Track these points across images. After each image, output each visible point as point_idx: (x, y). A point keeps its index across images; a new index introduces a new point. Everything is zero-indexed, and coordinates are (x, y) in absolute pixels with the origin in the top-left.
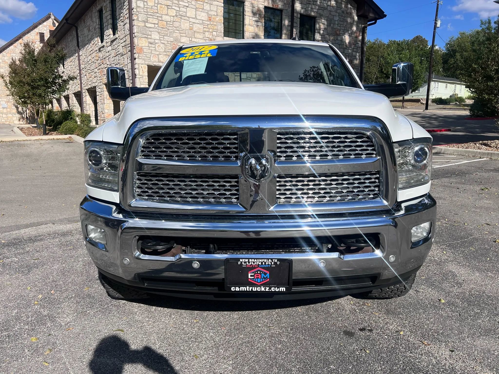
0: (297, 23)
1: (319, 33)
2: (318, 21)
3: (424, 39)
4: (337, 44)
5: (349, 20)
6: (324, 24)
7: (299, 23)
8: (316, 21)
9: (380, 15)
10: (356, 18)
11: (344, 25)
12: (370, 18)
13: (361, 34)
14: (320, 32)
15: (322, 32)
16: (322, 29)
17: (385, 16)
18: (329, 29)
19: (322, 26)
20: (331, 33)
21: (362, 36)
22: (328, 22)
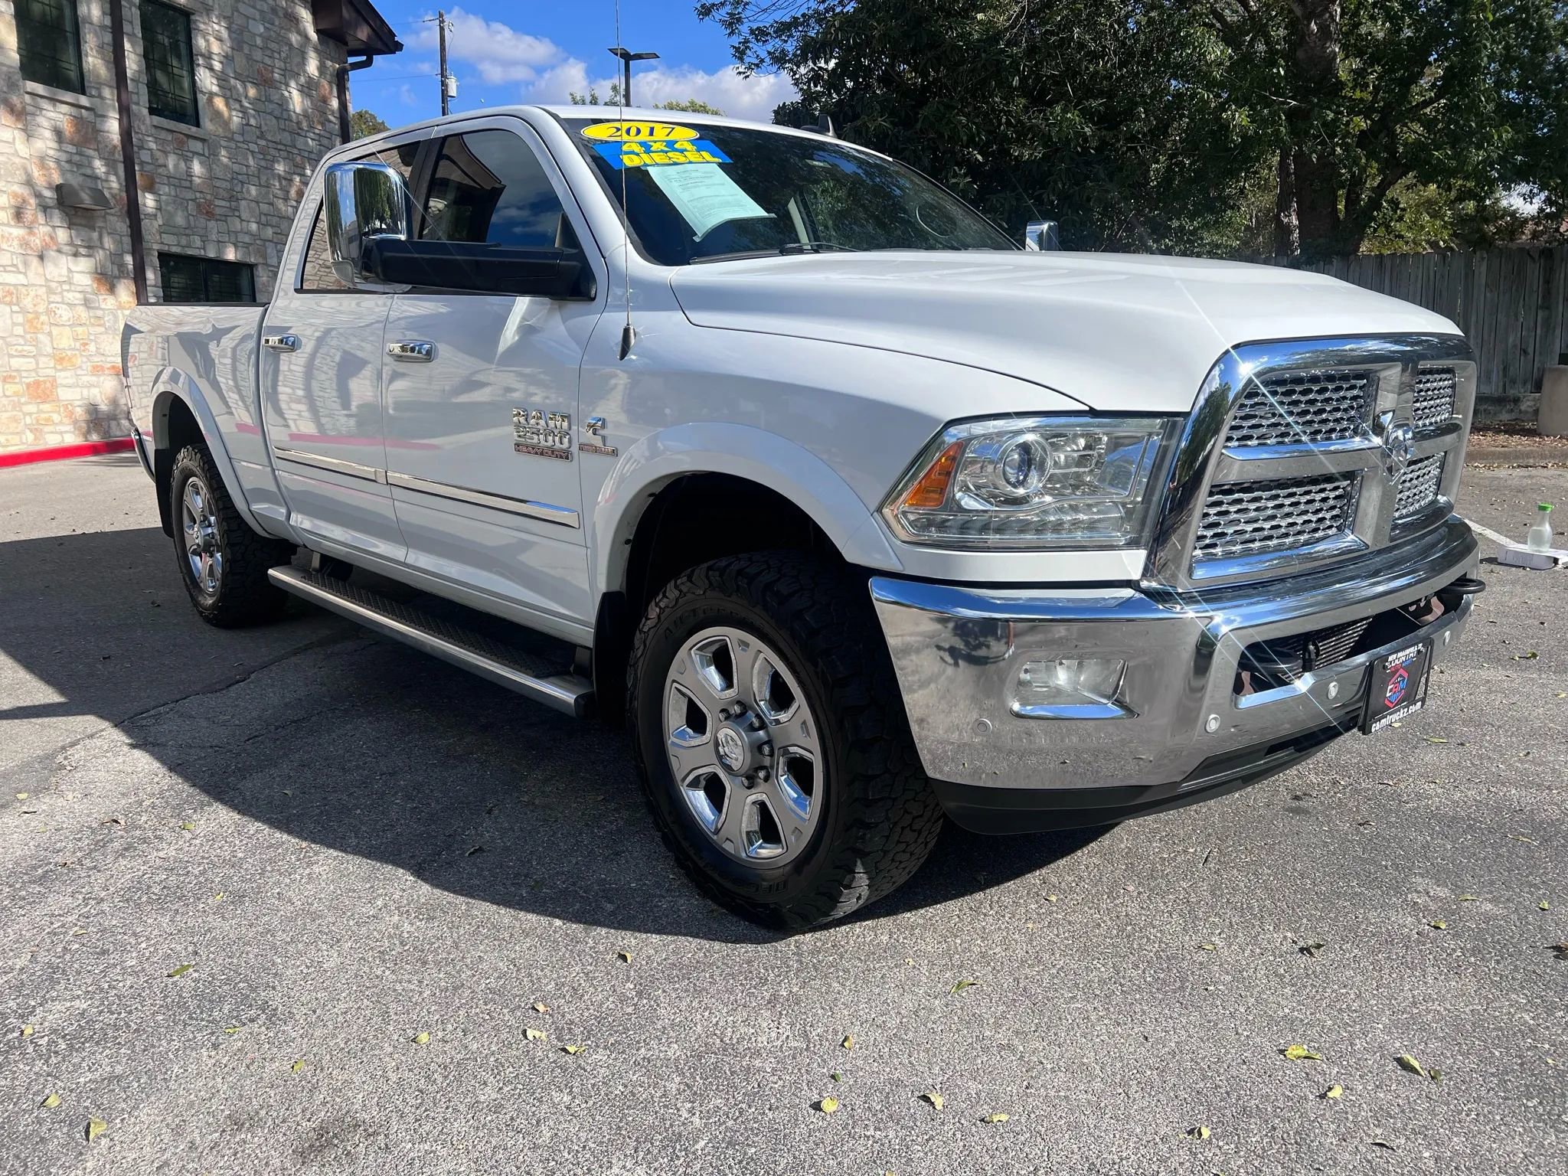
0: (131, 23)
1: (211, 69)
2: (202, 26)
3: (383, 123)
4: (270, 114)
5: (294, 38)
6: (220, 39)
7: (137, 22)
8: (193, 26)
9: (386, 42)
10: (314, 36)
11: (283, 55)
12: (353, 44)
13: (335, 93)
14: (211, 65)
15: (217, 66)
16: (215, 57)
17: (398, 47)
18: (240, 60)
19: (216, 48)
20: (248, 76)
21: (339, 98)
22: (234, 35)
